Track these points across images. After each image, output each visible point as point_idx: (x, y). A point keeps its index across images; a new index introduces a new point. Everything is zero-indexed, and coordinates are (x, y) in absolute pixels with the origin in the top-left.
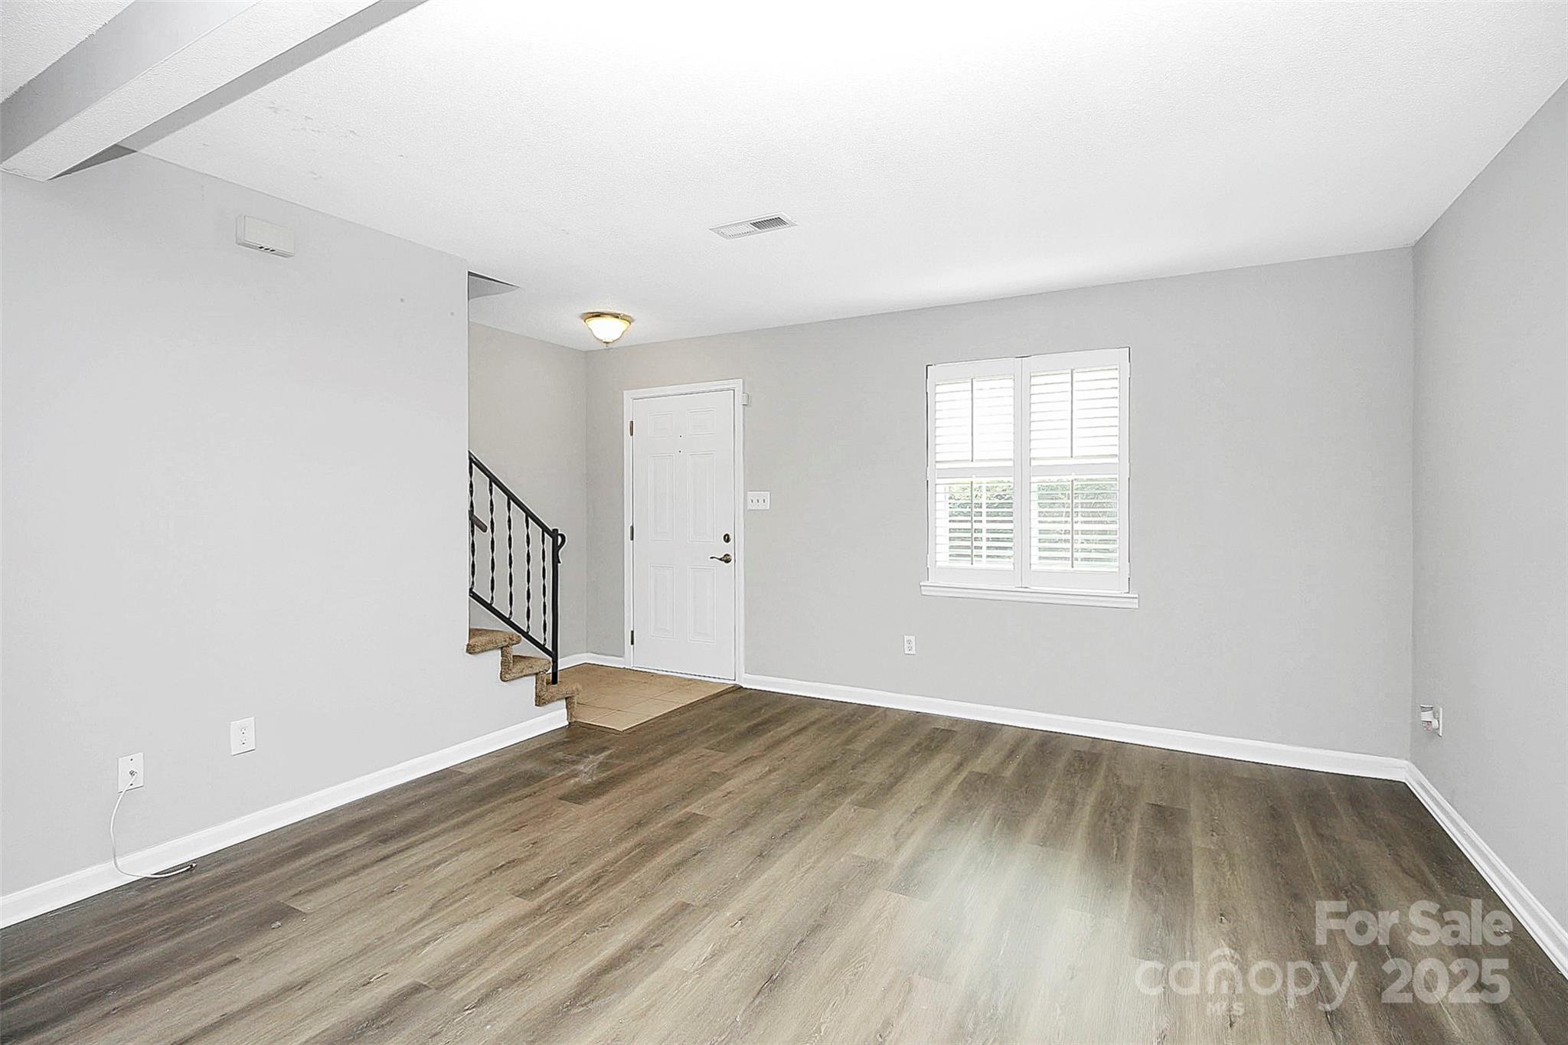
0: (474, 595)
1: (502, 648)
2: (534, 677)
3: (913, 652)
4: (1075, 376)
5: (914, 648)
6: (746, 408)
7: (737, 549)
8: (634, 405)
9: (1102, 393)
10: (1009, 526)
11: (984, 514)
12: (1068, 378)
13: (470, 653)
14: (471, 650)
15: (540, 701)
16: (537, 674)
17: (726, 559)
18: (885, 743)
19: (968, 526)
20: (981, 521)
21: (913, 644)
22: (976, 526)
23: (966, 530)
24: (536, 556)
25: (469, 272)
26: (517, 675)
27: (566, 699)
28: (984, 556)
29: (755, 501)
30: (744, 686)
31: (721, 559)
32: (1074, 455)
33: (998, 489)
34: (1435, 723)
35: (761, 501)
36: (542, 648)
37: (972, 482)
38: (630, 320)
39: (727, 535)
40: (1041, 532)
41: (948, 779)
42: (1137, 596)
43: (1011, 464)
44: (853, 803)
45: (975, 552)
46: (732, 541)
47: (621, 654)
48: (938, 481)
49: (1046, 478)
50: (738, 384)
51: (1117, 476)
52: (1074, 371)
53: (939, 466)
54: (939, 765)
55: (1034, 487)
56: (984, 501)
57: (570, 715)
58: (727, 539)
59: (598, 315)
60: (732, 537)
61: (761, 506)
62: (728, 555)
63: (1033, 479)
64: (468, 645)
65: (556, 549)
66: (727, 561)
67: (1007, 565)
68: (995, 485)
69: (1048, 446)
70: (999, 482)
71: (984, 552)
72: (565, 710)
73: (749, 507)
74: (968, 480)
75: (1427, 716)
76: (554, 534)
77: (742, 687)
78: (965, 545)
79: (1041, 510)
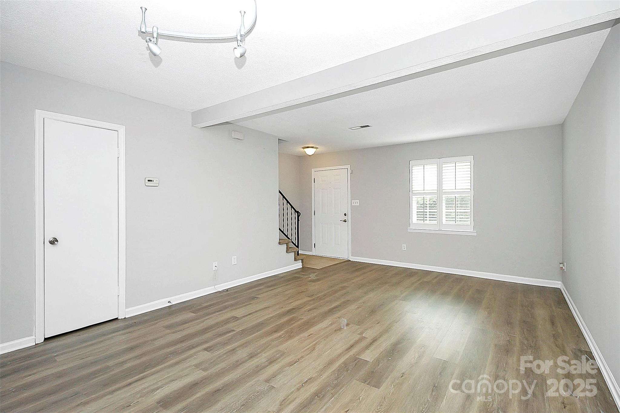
0: (280, 229)
1: (286, 244)
2: (294, 253)
3: (405, 249)
4: (457, 165)
5: (405, 248)
6: (352, 174)
7: (349, 218)
8: (315, 174)
9: (464, 170)
10: (436, 210)
11: (428, 207)
12: (454, 165)
13: (280, 244)
14: (280, 243)
15: (296, 260)
16: (294, 252)
17: (345, 221)
18: (397, 274)
19: (423, 210)
20: (427, 209)
21: (405, 247)
22: (425, 210)
23: (422, 212)
24: (293, 218)
25: (279, 139)
26: (290, 252)
27: (302, 260)
28: (428, 220)
29: (354, 203)
30: (351, 260)
31: (344, 221)
32: (456, 189)
33: (434, 199)
34: (564, 268)
35: (356, 203)
36: (295, 245)
37: (424, 197)
38: (317, 148)
39: (345, 214)
40: (446, 212)
41: (416, 282)
42: (476, 232)
43: (436, 191)
44: (388, 285)
45: (425, 219)
46: (347, 215)
47: (311, 251)
48: (413, 197)
49: (449, 196)
50: (348, 167)
51: (470, 195)
52: (456, 163)
53: (413, 192)
54: (413, 279)
55: (444, 198)
56: (428, 203)
57: (303, 265)
58: (345, 215)
59: (308, 147)
60: (347, 214)
61: (356, 204)
62: (346, 220)
63: (443, 196)
64: (279, 242)
65: (298, 216)
66: (345, 222)
67: (435, 222)
68: (433, 198)
69: (448, 186)
70: (435, 197)
71: (428, 219)
72: (301, 263)
73: (353, 205)
74: (423, 196)
75: (561, 266)
76: (298, 212)
77: (350, 260)
78: (422, 216)
79: (446, 205)
